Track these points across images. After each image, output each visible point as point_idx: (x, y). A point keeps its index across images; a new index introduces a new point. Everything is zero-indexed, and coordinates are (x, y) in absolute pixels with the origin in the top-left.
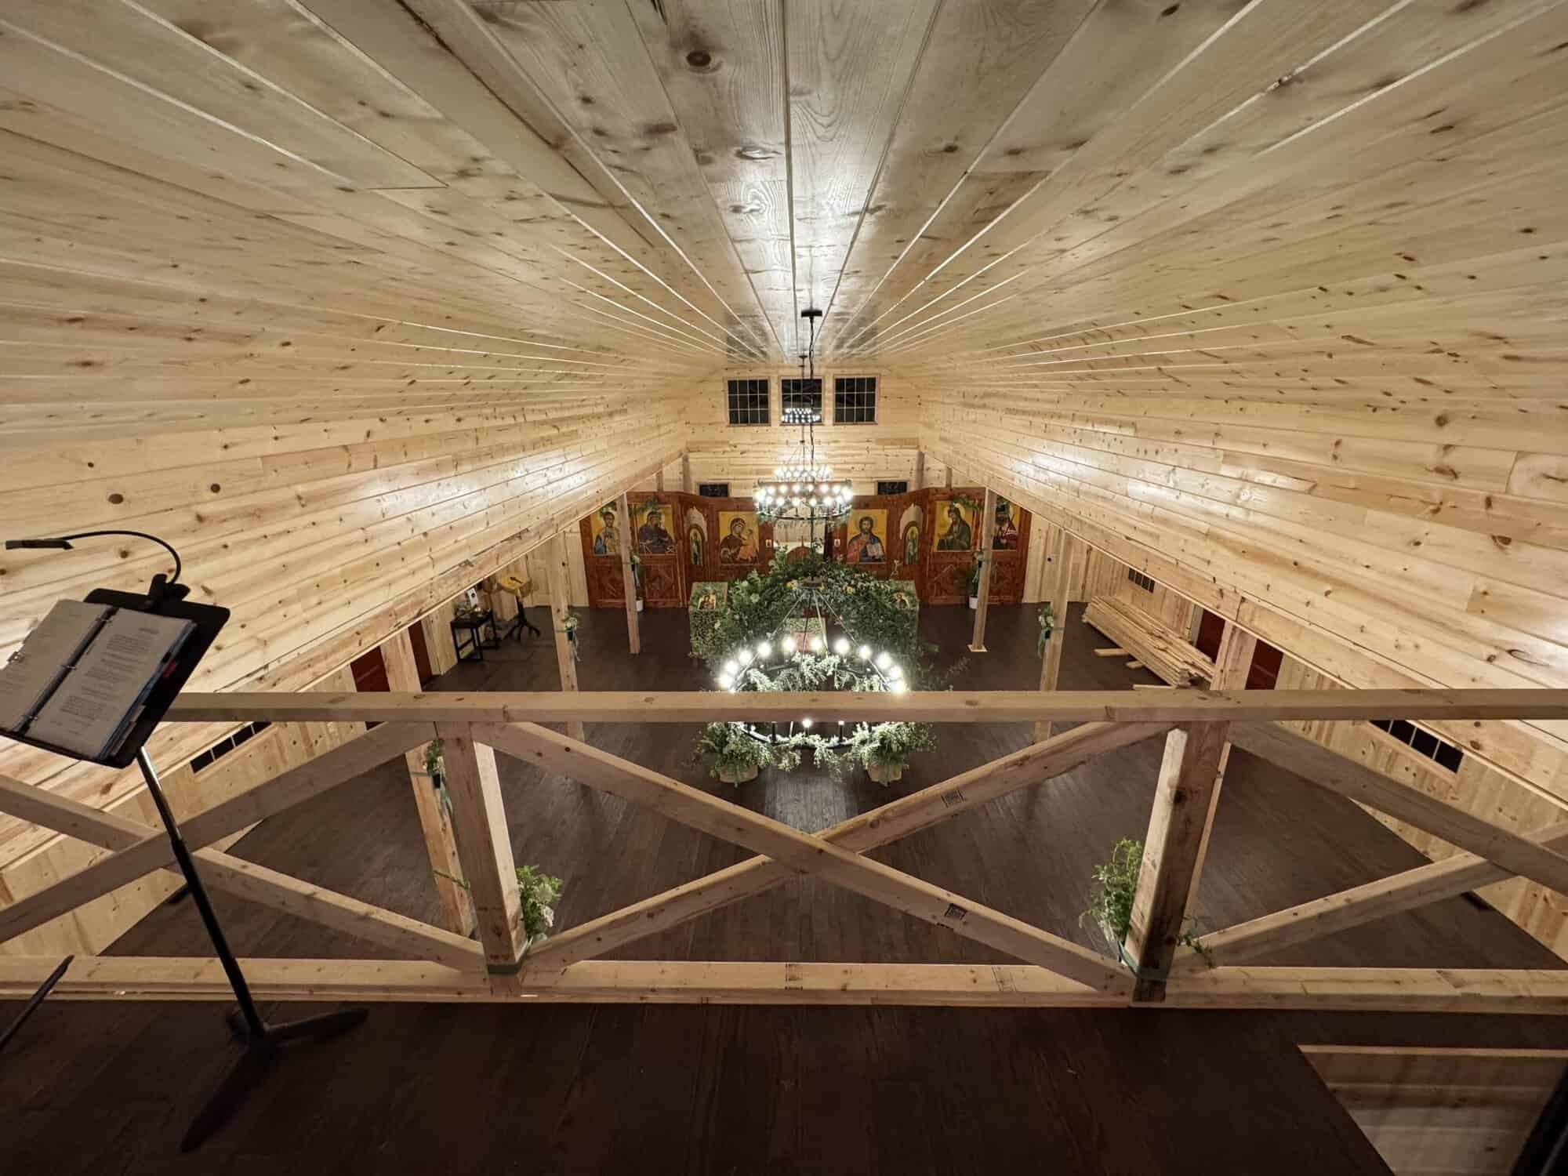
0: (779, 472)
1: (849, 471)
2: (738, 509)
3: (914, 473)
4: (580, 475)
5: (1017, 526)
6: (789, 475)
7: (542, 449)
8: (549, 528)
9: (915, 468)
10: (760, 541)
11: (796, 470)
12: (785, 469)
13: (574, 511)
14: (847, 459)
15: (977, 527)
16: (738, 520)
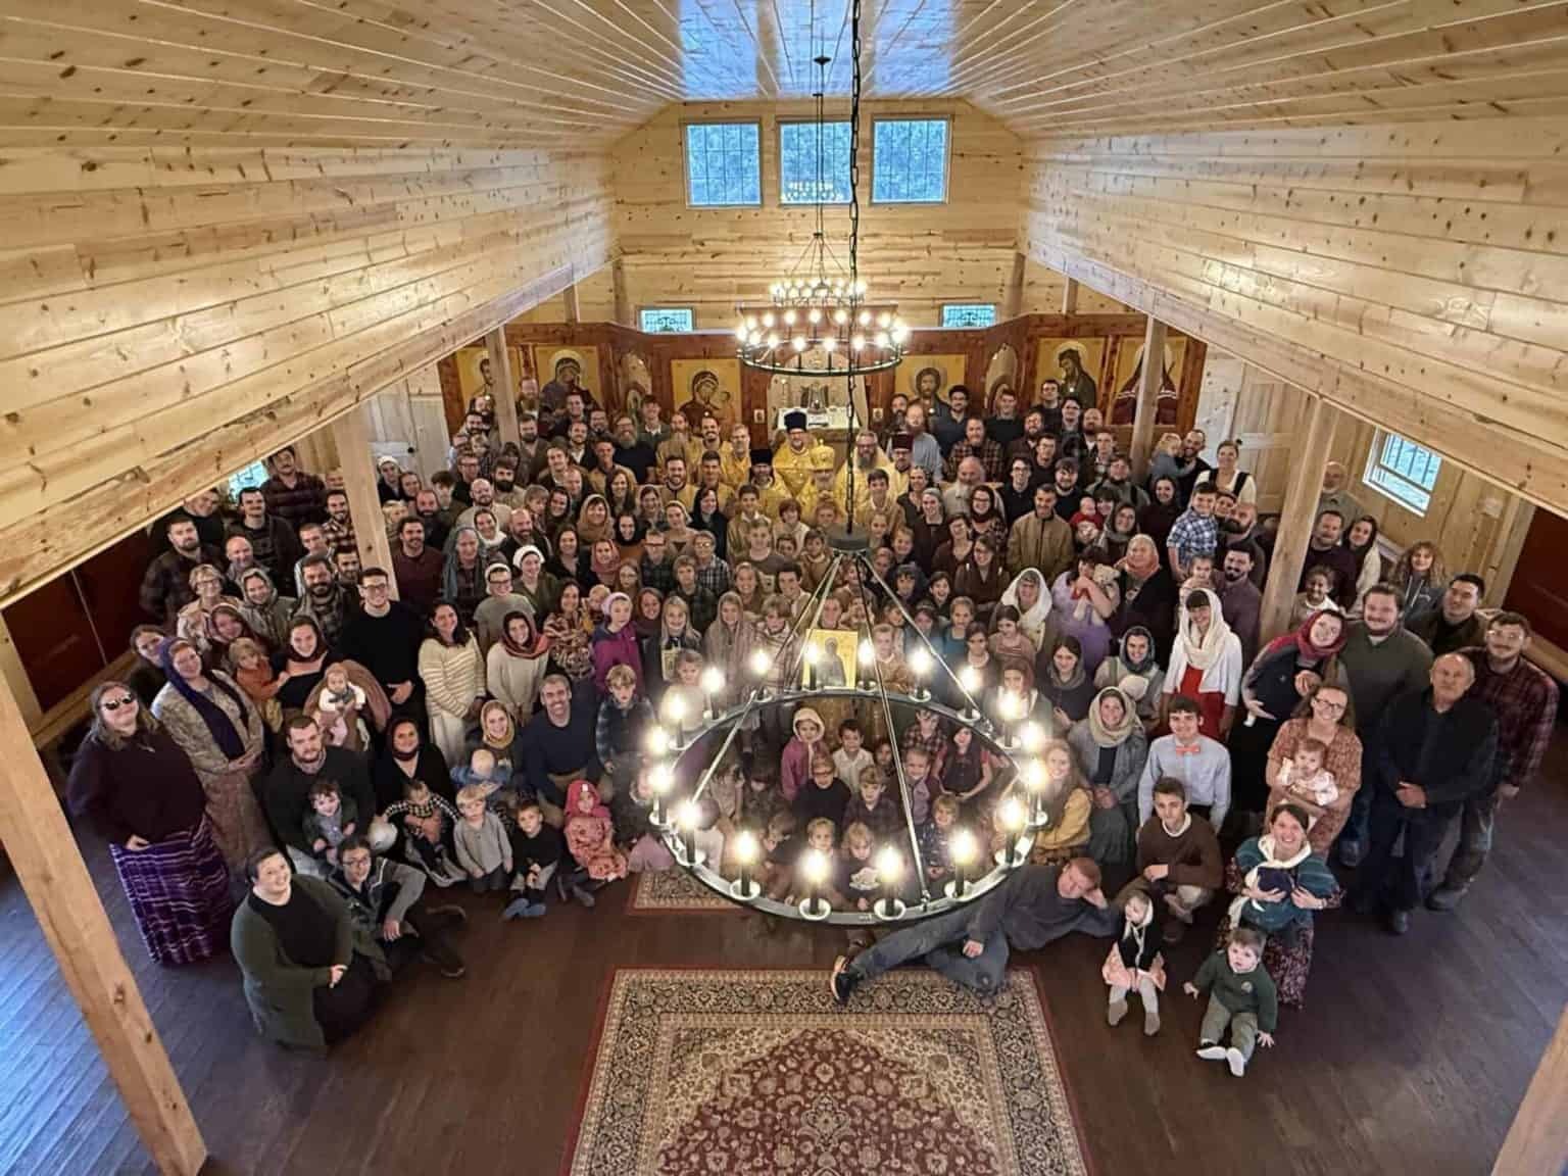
0: (776, 289)
1: (896, 287)
2: (707, 356)
3: (1007, 292)
4: (403, 292)
5: (1177, 384)
6: (794, 294)
7: (314, 238)
8: (340, 394)
9: (1008, 282)
10: (743, 410)
11: (807, 286)
12: (788, 284)
13: (394, 362)
14: (895, 267)
15: (1108, 385)
16: (704, 374)
